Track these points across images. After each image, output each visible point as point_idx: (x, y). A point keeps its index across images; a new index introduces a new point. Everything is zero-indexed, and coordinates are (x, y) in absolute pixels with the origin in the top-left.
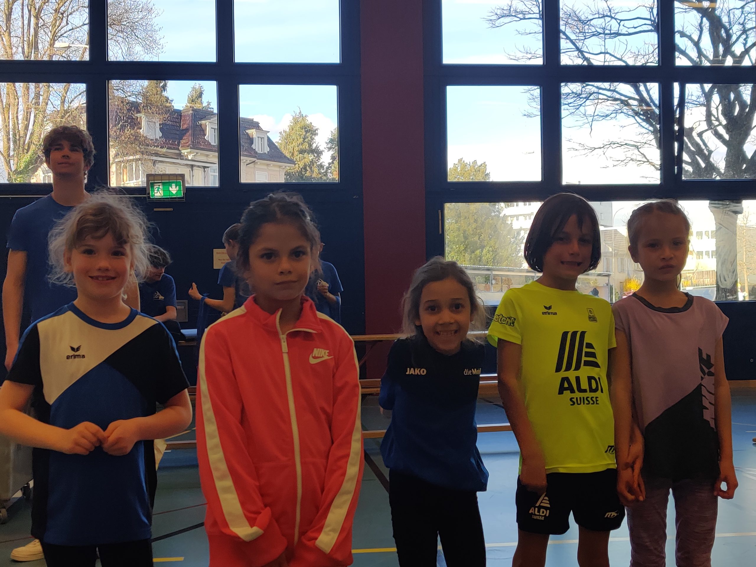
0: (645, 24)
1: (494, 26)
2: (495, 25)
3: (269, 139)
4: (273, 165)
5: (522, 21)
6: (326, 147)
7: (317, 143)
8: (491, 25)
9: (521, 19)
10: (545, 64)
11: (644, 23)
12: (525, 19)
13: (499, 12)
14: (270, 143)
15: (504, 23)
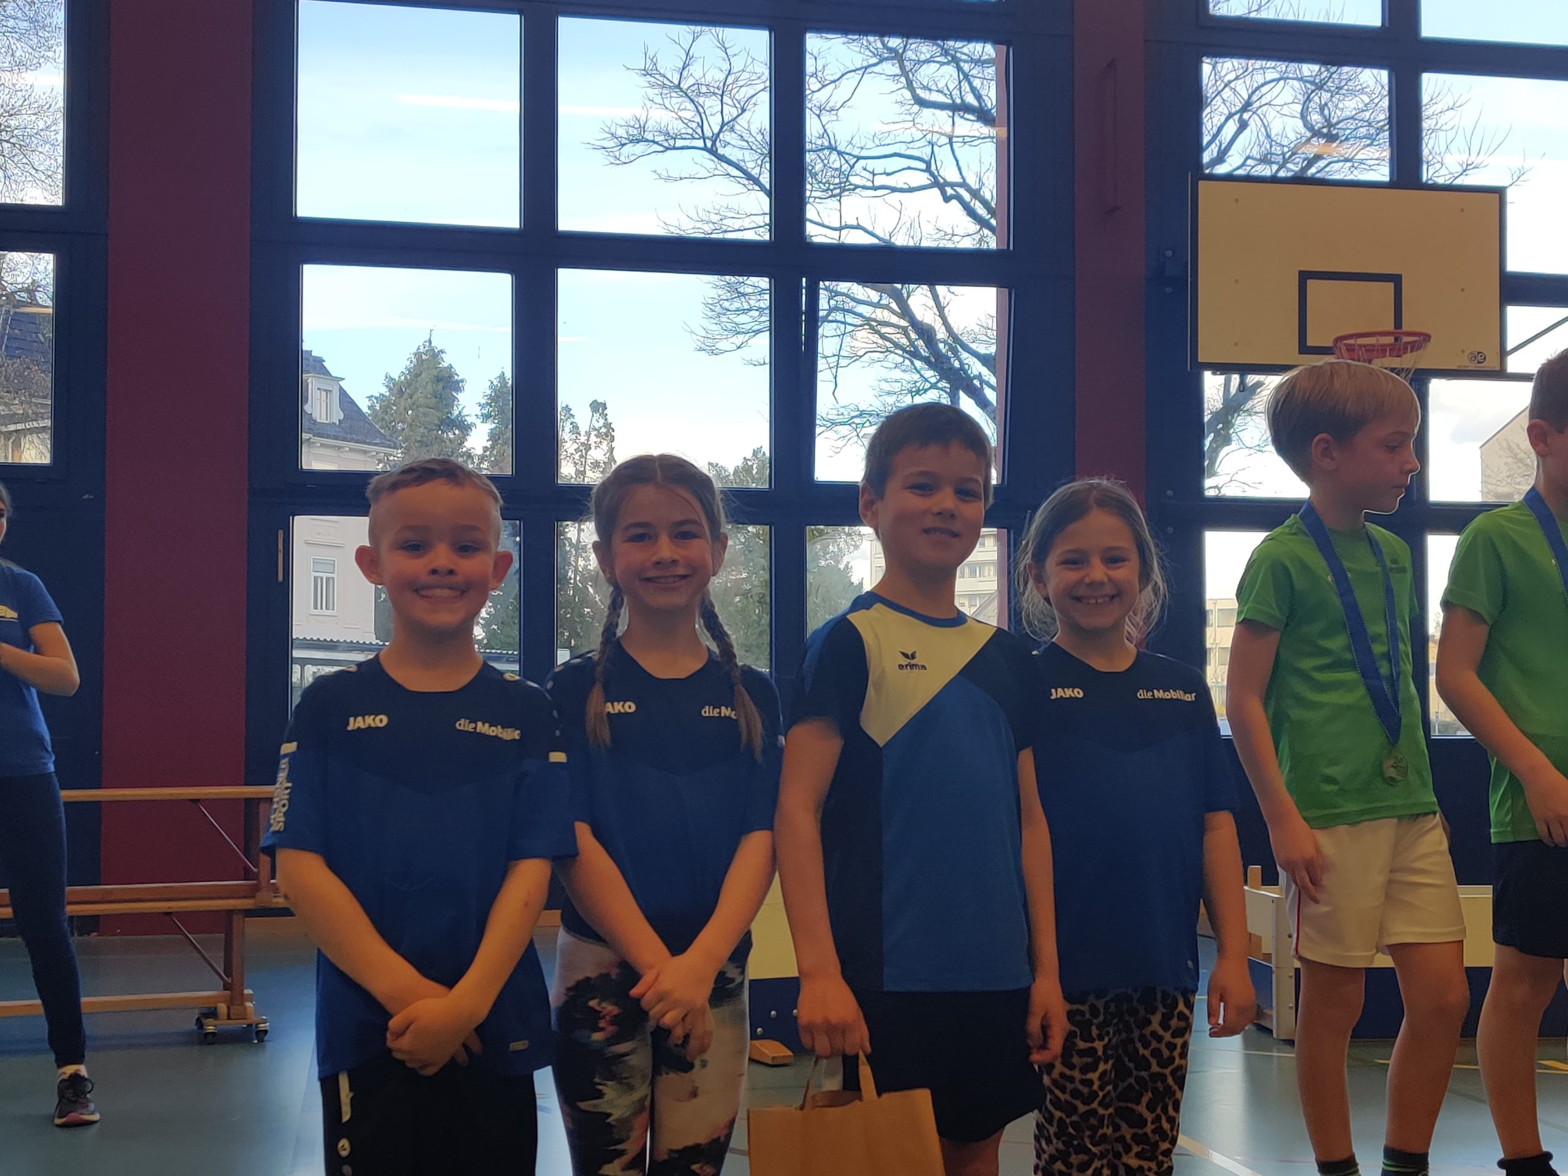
0: (909, 168)
1: (618, 162)
2: (619, 159)
3: (343, 394)
4: (350, 449)
5: (669, 152)
6: (479, 414)
7: (460, 407)
8: (612, 160)
9: (667, 149)
10: (522, 226)
11: (906, 166)
12: (674, 148)
13: (621, 132)
14: (346, 401)
15: (635, 157)
